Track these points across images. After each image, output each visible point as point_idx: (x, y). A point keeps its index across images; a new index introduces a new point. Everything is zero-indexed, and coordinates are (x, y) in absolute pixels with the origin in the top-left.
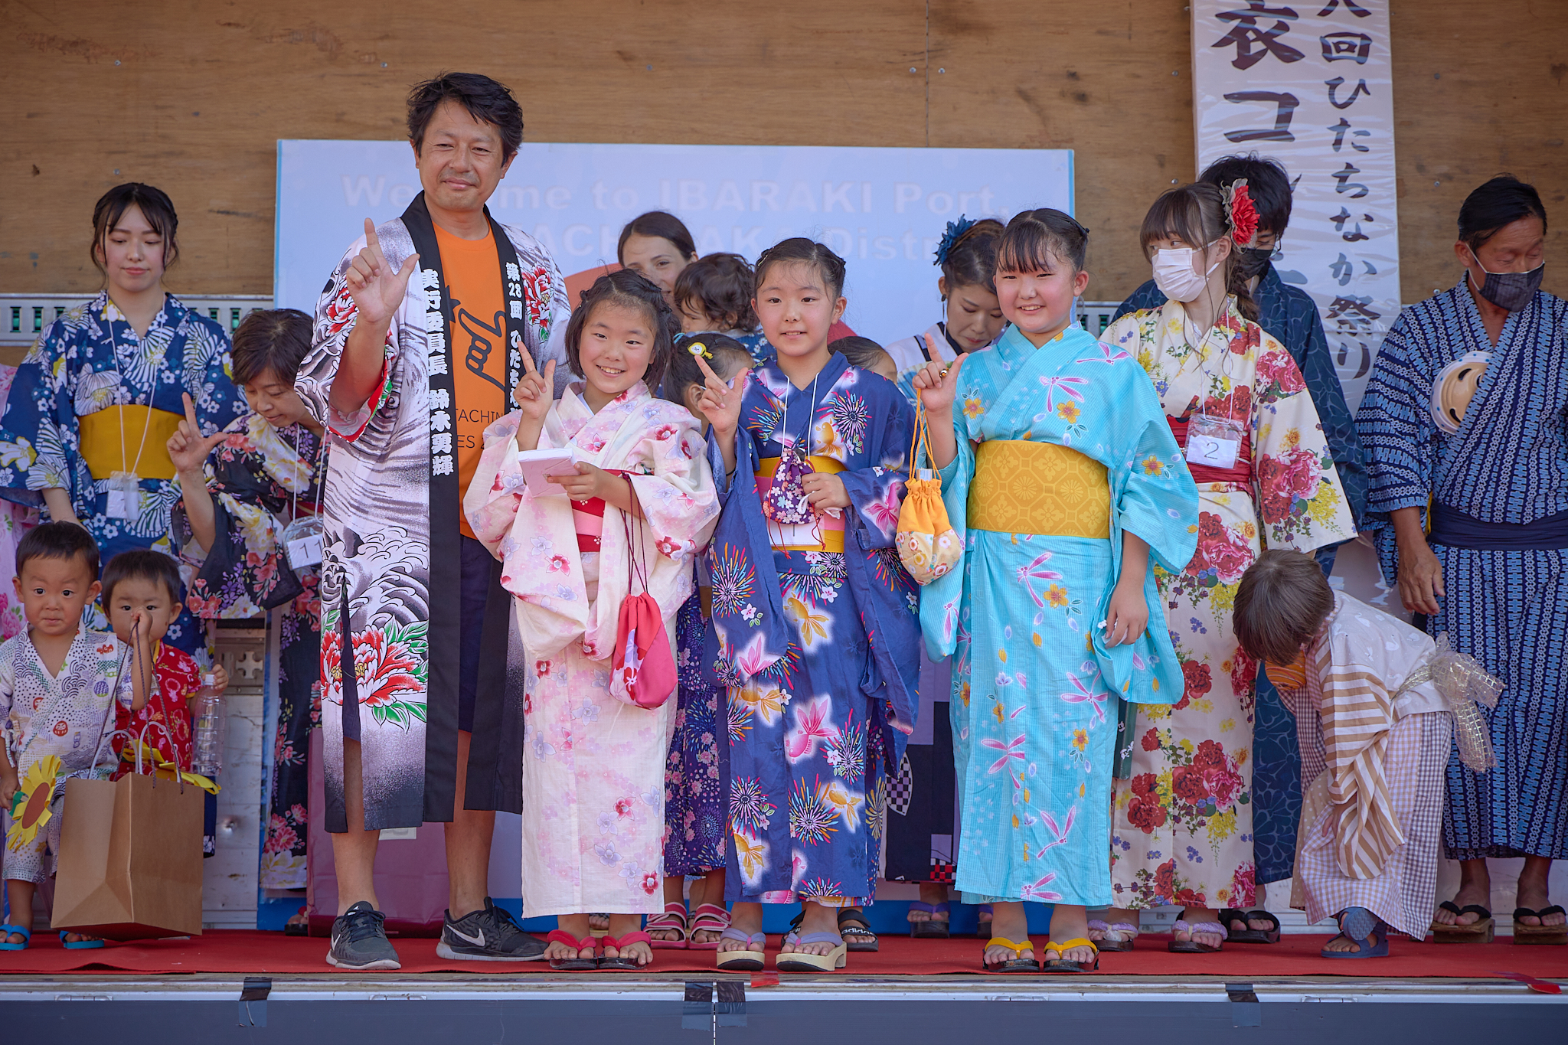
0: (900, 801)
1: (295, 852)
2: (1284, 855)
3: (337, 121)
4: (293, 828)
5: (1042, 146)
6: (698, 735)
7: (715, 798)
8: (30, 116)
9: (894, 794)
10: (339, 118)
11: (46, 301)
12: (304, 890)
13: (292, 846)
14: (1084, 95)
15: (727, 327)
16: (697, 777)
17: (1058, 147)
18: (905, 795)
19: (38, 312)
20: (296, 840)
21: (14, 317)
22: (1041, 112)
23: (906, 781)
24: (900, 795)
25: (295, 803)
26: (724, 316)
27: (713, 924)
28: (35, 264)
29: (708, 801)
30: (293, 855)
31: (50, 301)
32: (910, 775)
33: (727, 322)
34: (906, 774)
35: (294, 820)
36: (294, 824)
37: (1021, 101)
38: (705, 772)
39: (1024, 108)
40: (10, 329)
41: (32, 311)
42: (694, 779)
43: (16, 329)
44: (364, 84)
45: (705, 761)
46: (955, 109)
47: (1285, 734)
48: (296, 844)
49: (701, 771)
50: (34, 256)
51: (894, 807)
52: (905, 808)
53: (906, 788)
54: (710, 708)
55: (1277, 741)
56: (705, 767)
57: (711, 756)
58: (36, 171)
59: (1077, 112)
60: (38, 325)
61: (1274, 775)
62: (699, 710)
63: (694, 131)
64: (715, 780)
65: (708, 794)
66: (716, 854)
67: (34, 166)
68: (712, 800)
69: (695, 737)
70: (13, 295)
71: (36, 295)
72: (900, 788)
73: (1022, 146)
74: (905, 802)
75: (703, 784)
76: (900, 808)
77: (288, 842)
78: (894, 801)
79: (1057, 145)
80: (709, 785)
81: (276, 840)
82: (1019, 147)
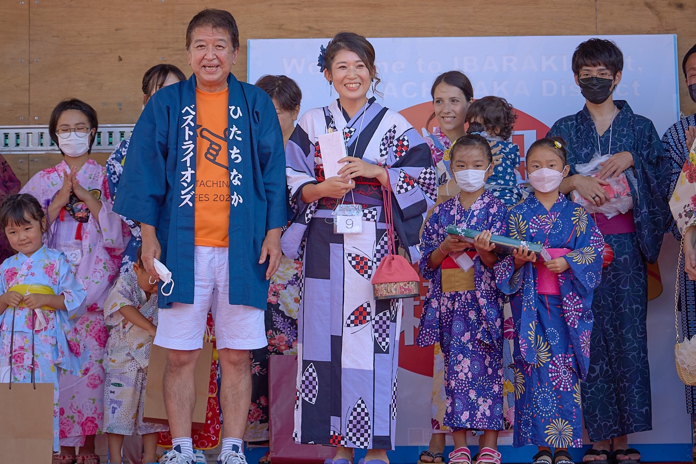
0: (310, 395)
1: (261, 422)
2: (631, 420)
3: (279, 29)
4: (261, 409)
5: (659, 33)
6: (456, 356)
7: (461, 390)
8: (116, 30)
9: (307, 391)
10: (280, 27)
11: (126, 128)
12: (267, 442)
13: (260, 418)
14: (681, 5)
15: (494, 135)
16: (453, 378)
17: (668, 33)
18: (314, 392)
19: (122, 134)
20: (262, 415)
21: (110, 137)
22: (658, 14)
23: (314, 383)
24: (311, 391)
25: (262, 396)
26: (494, 128)
27: (488, 459)
28: (120, 109)
29: (458, 391)
30: (261, 423)
31: (129, 128)
32: (317, 380)
33: (494, 132)
34: (314, 379)
35: (261, 404)
36: (261, 406)
37: (647, 9)
38: (457, 376)
39: (649, 13)
40: (108, 144)
41: (119, 134)
42: (452, 379)
43: (111, 143)
44: (293, 9)
45: (458, 370)
46: (611, 14)
47: (635, 353)
48: (262, 417)
49: (456, 375)
50: (120, 104)
51: (307, 399)
52: (314, 400)
53: (314, 387)
54: (463, 340)
55: (630, 357)
56: (458, 373)
57: (461, 367)
58: (120, 59)
59: (678, 14)
60: (111, 141)
61: (628, 375)
62: (457, 341)
63: (470, 29)
64: (462, 380)
65: (458, 387)
66: (461, 420)
67: (119, 57)
68: (460, 391)
69: (454, 357)
70: (109, 125)
71: (125, 125)
72: (310, 387)
73: (648, 33)
74: (314, 396)
75: (456, 382)
76: (310, 399)
77: (258, 416)
78: (307, 395)
79: (667, 32)
80: (459, 383)
81: (252, 416)
82: (647, 34)
